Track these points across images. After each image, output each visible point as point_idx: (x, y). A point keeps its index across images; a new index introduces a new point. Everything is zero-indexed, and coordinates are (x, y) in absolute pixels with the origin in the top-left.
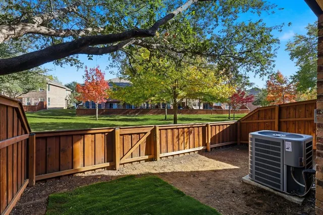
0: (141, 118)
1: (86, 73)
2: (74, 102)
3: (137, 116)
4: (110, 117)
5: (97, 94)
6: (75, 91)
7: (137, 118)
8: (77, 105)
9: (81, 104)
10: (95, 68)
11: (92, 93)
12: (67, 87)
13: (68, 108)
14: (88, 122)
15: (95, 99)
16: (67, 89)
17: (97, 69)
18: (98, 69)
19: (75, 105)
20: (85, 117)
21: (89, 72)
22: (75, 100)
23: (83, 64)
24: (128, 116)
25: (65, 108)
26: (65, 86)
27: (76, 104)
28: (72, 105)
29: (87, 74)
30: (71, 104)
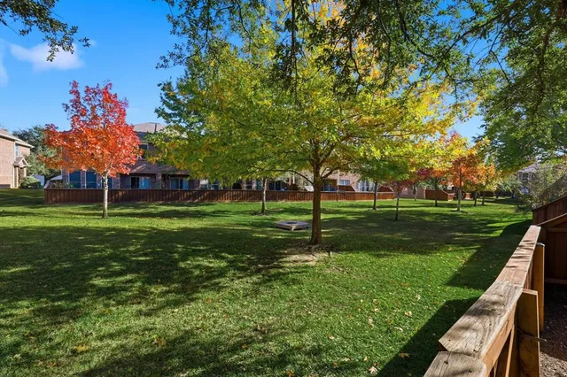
0: (208, 209)
1: (73, 97)
2: (40, 173)
3: (197, 205)
4: (136, 208)
5: (107, 152)
6: (40, 148)
7: (199, 208)
8: (46, 179)
9: (60, 178)
10: (102, 87)
11: (93, 148)
12: (21, 137)
13: (22, 187)
14: (81, 223)
15: (100, 165)
16: (21, 142)
17: (105, 92)
18: (110, 91)
19: (41, 180)
20: (69, 209)
21: (83, 95)
22: (42, 168)
23: (74, 30)
24: (177, 205)
25: (14, 185)
26: (15, 134)
27: (43, 177)
28: (33, 179)
29: (76, 103)
30: (31, 177)
